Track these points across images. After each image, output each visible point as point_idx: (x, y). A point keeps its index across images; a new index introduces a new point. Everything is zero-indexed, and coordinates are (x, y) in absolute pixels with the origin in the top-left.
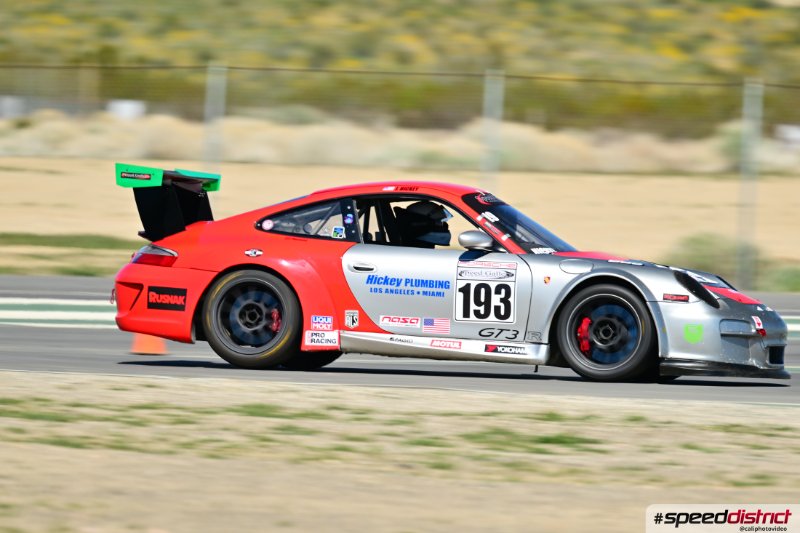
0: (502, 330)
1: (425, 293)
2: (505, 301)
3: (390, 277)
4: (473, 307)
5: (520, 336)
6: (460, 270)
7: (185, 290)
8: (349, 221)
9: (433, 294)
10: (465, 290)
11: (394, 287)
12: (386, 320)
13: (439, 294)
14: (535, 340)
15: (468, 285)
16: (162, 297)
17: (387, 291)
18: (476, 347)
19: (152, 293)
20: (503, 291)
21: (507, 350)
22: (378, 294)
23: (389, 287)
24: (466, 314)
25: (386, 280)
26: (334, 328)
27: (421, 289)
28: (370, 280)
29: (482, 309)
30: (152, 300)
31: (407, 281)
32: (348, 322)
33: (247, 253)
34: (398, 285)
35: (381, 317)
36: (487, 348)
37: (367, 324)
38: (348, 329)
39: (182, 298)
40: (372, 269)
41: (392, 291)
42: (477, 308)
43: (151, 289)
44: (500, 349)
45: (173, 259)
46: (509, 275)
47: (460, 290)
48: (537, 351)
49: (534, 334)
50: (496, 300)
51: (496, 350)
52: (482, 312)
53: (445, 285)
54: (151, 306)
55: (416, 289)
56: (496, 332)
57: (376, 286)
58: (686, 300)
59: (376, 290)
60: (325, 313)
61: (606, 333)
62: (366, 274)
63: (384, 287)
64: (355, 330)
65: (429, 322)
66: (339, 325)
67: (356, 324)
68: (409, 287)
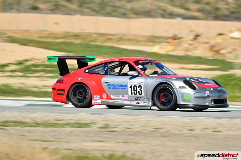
0: (140, 98)
1: (121, 88)
2: (141, 90)
3: (113, 84)
4: (133, 92)
5: (145, 99)
6: (130, 82)
7: (64, 90)
8: (106, 69)
9: (123, 89)
10: (131, 87)
11: (114, 87)
12: (113, 96)
13: (125, 88)
14: (148, 100)
15: (132, 86)
16: (60, 92)
17: (112, 88)
18: (134, 103)
19: (57, 91)
20: (140, 87)
21: (142, 103)
22: (110, 89)
23: (113, 87)
24: (132, 94)
25: (112, 85)
26: (100, 99)
27: (120, 87)
28: (108, 85)
29: (135, 92)
30: (58, 93)
31: (117, 85)
32: (104, 97)
33: (78, 79)
34: (115, 86)
35: (111, 95)
36: (137, 103)
37: (108, 97)
38: (104, 99)
39: (64, 92)
40: (108, 82)
41: (113, 88)
42: (134, 92)
43: (58, 90)
44: (140, 103)
45: (63, 81)
46: (141, 83)
47: (130, 87)
48: (149, 103)
49: (148, 99)
50: (138, 90)
51: (139, 103)
52: (135, 93)
53: (126, 86)
54: (58, 94)
55: (119, 87)
56: (139, 98)
57: (110, 87)
58: (185, 88)
59: (110, 88)
60: (97, 95)
61: (166, 97)
62: (107, 84)
63: (111, 87)
64: (105, 99)
65: (123, 96)
66: (101, 98)
67: (106, 97)
68: (117, 87)
